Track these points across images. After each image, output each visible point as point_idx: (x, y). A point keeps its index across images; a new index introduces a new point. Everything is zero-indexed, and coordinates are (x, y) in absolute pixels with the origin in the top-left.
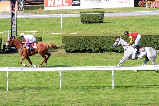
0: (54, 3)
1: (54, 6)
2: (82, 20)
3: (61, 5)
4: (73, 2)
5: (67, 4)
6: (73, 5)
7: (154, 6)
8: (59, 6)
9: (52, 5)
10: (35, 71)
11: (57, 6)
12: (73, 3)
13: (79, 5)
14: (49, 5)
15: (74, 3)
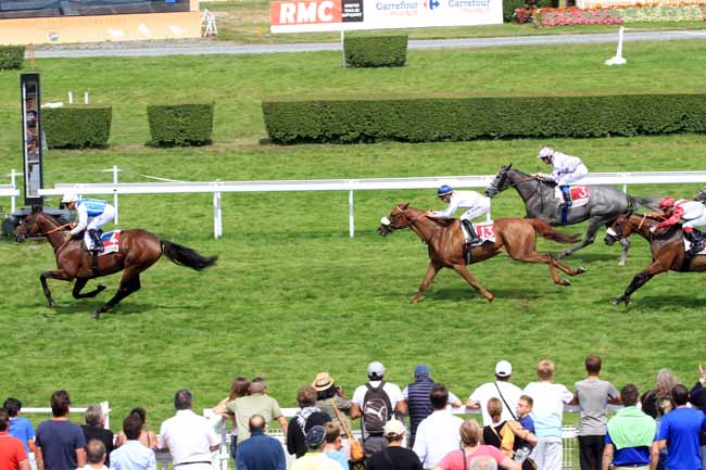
0: (295, 16)
1: (295, 23)
2: (351, 58)
3: (313, 19)
4: (343, 12)
5: (330, 17)
6: (345, 20)
7: (552, 22)
8: (309, 22)
9: (291, 20)
10: (173, 194)
11: (304, 23)
12: (344, 15)
13: (360, 19)
14: (282, 20)
15: (347, 15)
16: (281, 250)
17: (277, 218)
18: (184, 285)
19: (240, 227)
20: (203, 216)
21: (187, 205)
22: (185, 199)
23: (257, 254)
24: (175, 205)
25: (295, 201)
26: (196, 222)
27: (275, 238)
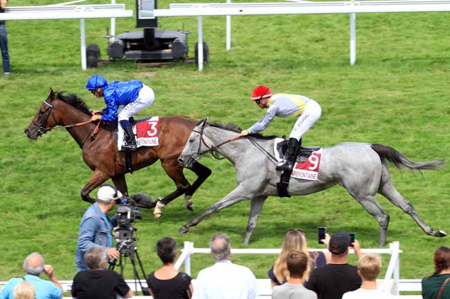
16: (431, 77)
17: (409, 42)
18: (338, 117)
19: (371, 53)
20: (323, 40)
21: (300, 28)
22: (294, 21)
23: (406, 81)
24: (286, 27)
25: (421, 24)
26: (319, 46)
27: (419, 63)
